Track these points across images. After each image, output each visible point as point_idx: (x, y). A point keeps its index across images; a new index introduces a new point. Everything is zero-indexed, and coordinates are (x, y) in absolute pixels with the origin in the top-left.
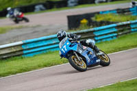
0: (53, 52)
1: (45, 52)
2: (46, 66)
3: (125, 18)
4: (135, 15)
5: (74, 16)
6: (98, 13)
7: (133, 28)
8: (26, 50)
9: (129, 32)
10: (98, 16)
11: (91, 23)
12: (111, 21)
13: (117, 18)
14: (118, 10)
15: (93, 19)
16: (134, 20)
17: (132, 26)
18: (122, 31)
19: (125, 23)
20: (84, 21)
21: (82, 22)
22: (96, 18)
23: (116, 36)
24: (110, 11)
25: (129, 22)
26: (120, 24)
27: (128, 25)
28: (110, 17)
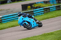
0: (15, 21)
1: (12, 20)
2: (12, 27)
3: (47, 5)
4: (52, 3)
5: (25, 5)
6: (35, 3)
7: (51, 10)
8: (3, 20)
9: (49, 11)
10: (35, 4)
11: (32, 8)
12: (41, 6)
13: (44, 5)
14: (44, 2)
15: (33, 6)
16: (51, 6)
17: (51, 9)
18: (46, 11)
19: (47, 7)
20: (29, 7)
21: (28, 7)
22: (34, 5)
23: (43, 13)
24: (41, 2)
25: (49, 7)
27: (49, 8)
28: (41, 5)
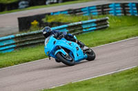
3: (76, 18)
4: (87, 15)
6: (49, 14)
7: (85, 29)
9: (81, 33)
10: (49, 17)
11: (41, 24)
12: (62, 22)
13: (68, 18)
14: (69, 10)
15: (44, 20)
16: (86, 20)
17: (84, 27)
19: (76, 23)
20: (35, 23)
21: (32, 23)
22: (47, 19)
24: (61, 12)
25: (80, 23)
26: (71, 24)
27: (80, 25)
28: (62, 18)
